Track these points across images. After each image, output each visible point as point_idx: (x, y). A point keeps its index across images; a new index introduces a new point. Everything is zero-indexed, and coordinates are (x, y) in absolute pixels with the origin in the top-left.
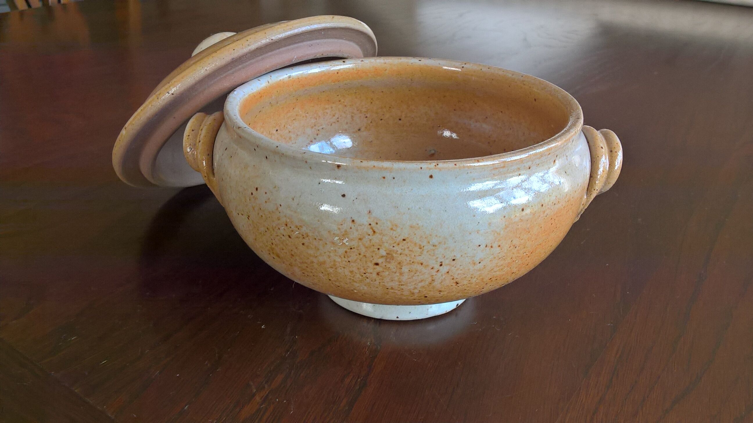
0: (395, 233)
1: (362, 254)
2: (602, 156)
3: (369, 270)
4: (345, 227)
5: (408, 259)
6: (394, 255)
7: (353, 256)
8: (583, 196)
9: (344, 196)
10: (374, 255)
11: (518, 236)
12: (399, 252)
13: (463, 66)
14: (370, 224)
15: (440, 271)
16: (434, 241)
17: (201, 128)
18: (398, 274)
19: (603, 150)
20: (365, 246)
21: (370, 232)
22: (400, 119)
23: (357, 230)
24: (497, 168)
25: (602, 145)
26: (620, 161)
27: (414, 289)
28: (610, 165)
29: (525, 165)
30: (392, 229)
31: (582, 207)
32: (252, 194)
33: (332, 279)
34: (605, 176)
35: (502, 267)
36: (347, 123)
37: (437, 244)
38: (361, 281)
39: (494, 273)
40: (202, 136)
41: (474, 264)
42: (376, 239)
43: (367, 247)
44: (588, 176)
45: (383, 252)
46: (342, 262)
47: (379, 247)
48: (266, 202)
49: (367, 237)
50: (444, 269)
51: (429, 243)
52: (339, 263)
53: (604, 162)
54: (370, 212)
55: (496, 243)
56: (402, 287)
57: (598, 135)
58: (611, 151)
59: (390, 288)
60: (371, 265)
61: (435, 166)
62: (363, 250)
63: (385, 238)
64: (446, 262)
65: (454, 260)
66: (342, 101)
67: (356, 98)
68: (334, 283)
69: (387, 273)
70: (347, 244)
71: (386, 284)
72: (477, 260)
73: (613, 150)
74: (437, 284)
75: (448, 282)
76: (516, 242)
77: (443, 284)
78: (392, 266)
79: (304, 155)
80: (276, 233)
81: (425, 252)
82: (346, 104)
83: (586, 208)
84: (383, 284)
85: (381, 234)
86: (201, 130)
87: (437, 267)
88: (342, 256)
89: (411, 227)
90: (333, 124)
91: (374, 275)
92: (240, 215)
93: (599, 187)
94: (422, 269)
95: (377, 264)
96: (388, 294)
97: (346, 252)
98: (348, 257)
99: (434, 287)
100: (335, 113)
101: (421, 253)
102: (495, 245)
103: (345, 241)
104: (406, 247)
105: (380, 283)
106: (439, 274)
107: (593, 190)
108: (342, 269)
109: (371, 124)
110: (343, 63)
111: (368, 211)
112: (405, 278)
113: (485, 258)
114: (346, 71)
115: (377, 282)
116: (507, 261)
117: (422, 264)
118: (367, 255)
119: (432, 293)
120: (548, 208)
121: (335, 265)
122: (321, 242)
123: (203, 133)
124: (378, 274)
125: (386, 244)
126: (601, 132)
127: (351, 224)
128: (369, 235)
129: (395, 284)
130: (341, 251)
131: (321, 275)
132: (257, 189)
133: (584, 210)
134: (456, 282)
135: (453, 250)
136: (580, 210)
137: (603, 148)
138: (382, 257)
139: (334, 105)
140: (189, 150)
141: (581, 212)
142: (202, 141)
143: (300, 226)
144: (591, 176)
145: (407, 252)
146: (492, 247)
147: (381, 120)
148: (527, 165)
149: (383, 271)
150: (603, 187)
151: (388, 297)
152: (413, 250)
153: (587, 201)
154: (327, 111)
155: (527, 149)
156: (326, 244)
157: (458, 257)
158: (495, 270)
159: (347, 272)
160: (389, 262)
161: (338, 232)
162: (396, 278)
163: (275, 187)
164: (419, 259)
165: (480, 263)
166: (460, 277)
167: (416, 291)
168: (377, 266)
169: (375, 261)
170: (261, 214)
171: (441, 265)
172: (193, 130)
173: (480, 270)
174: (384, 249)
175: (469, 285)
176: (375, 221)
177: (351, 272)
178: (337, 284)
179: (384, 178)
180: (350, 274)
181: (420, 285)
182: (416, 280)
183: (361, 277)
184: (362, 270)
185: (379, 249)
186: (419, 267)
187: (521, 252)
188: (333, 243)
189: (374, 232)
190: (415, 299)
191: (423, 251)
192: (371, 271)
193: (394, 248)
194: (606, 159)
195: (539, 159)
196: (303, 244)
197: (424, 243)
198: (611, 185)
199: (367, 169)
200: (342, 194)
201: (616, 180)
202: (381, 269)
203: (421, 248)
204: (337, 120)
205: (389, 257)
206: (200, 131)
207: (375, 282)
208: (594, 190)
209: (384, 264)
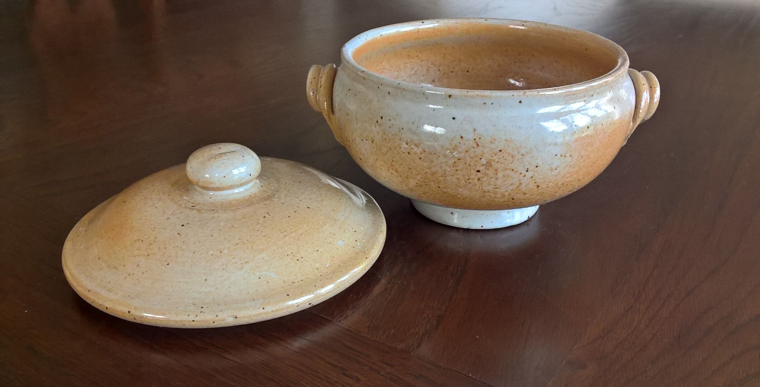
0: (493, 145)
1: (468, 163)
2: (644, 91)
3: (472, 177)
4: (455, 142)
5: (503, 166)
6: (493, 163)
7: (461, 166)
8: (630, 123)
9: (454, 118)
10: (477, 164)
11: (585, 148)
12: (496, 161)
13: (523, 24)
14: (475, 139)
15: (526, 176)
16: (523, 151)
17: (320, 76)
18: (494, 179)
19: (645, 86)
20: (470, 157)
21: (475, 145)
22: (468, 72)
23: (464, 144)
24: (568, 95)
25: (643, 82)
26: (658, 96)
27: (505, 192)
28: (650, 98)
29: (589, 93)
30: (491, 142)
31: (629, 132)
32: (377, 122)
33: (441, 187)
34: (647, 107)
35: (572, 174)
36: (423, 75)
37: (525, 153)
38: (465, 186)
39: (566, 179)
40: (323, 83)
41: (552, 170)
42: (479, 151)
43: (471, 158)
44: (634, 106)
45: (484, 161)
46: (451, 171)
47: (481, 157)
48: (390, 127)
49: (472, 149)
50: (529, 174)
51: (519, 153)
52: (449, 172)
53: (645, 96)
54: (475, 130)
55: (568, 153)
56: (497, 190)
57: (640, 75)
58: (651, 87)
59: (486, 191)
60: (474, 172)
61: (523, 93)
62: (469, 159)
63: (486, 150)
64: (531, 168)
65: (537, 167)
66: (420, 56)
67: (431, 53)
68: (442, 189)
69: (486, 178)
70: (456, 156)
71: (484, 188)
72: (554, 167)
73: (652, 86)
74: (523, 188)
75: (532, 185)
76: (583, 153)
77: (527, 187)
78: (491, 172)
79: (422, 88)
80: (397, 152)
81: (516, 160)
82: (422, 58)
83: (632, 133)
84: (482, 188)
85: (482, 147)
86: (321, 77)
87: (524, 172)
88: (452, 166)
89: (506, 140)
90: (412, 76)
91: (476, 180)
92: (364, 140)
93: (643, 115)
94: (513, 174)
95: (478, 171)
96: (484, 197)
97: (455, 162)
98: (456, 166)
99: (520, 190)
100: (414, 67)
101: (513, 161)
102: (568, 155)
103: (454, 154)
104: (502, 156)
105: (479, 187)
106: (525, 179)
107: (637, 118)
108: (451, 177)
109: (443, 76)
110: (422, 23)
111: (473, 129)
112: (499, 182)
113: (560, 166)
114: (425, 31)
115: (477, 187)
116: (576, 169)
117: (513, 170)
118: (472, 164)
119: (518, 196)
120: (606, 127)
121: (445, 174)
122: (435, 155)
123: (324, 80)
124: (479, 180)
125: (486, 155)
126: (642, 73)
127: (460, 140)
128: (474, 148)
129: (490, 188)
130: (451, 162)
131: (432, 184)
132: (382, 118)
133: (630, 135)
134: (538, 186)
135: (537, 159)
136: (627, 135)
137: (645, 84)
138: (483, 165)
139: (413, 60)
140: (311, 94)
141: (628, 136)
142: (323, 87)
143: (419, 144)
144: (636, 107)
145: (502, 160)
146: (565, 156)
147: (452, 72)
148: (591, 93)
149: (483, 177)
150: (645, 116)
151: (484, 199)
152: (507, 159)
153: (633, 127)
154: (407, 65)
155: (590, 81)
156: (439, 157)
157: (540, 164)
158: (566, 176)
159: (454, 179)
160: (488, 169)
161: (449, 147)
162: (492, 183)
163: (398, 115)
164: (511, 166)
165: (556, 169)
166: (541, 181)
167: (507, 193)
168: (479, 173)
169: (477, 169)
170: (385, 137)
171: (527, 171)
172: (314, 78)
173: (555, 176)
174: (485, 159)
175: (547, 189)
176: (479, 137)
177: (458, 179)
178: (445, 190)
179: (485, 104)
180: (456, 181)
181: (511, 188)
182: (508, 184)
183: (465, 183)
184: (466, 177)
185: (481, 159)
186: (511, 173)
187: (586, 162)
188: (445, 156)
189: (478, 145)
190: (504, 202)
191: (514, 159)
192: (474, 177)
193: (493, 158)
194: (647, 93)
195: (599, 89)
196: (420, 158)
197: (515, 153)
198: (651, 115)
199: (472, 97)
200: (453, 117)
201: (655, 110)
202: (482, 176)
203: (512, 157)
204: (416, 72)
205: (489, 164)
206: (320, 79)
207: (476, 187)
208: (639, 118)
209: (484, 171)
